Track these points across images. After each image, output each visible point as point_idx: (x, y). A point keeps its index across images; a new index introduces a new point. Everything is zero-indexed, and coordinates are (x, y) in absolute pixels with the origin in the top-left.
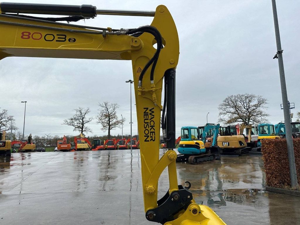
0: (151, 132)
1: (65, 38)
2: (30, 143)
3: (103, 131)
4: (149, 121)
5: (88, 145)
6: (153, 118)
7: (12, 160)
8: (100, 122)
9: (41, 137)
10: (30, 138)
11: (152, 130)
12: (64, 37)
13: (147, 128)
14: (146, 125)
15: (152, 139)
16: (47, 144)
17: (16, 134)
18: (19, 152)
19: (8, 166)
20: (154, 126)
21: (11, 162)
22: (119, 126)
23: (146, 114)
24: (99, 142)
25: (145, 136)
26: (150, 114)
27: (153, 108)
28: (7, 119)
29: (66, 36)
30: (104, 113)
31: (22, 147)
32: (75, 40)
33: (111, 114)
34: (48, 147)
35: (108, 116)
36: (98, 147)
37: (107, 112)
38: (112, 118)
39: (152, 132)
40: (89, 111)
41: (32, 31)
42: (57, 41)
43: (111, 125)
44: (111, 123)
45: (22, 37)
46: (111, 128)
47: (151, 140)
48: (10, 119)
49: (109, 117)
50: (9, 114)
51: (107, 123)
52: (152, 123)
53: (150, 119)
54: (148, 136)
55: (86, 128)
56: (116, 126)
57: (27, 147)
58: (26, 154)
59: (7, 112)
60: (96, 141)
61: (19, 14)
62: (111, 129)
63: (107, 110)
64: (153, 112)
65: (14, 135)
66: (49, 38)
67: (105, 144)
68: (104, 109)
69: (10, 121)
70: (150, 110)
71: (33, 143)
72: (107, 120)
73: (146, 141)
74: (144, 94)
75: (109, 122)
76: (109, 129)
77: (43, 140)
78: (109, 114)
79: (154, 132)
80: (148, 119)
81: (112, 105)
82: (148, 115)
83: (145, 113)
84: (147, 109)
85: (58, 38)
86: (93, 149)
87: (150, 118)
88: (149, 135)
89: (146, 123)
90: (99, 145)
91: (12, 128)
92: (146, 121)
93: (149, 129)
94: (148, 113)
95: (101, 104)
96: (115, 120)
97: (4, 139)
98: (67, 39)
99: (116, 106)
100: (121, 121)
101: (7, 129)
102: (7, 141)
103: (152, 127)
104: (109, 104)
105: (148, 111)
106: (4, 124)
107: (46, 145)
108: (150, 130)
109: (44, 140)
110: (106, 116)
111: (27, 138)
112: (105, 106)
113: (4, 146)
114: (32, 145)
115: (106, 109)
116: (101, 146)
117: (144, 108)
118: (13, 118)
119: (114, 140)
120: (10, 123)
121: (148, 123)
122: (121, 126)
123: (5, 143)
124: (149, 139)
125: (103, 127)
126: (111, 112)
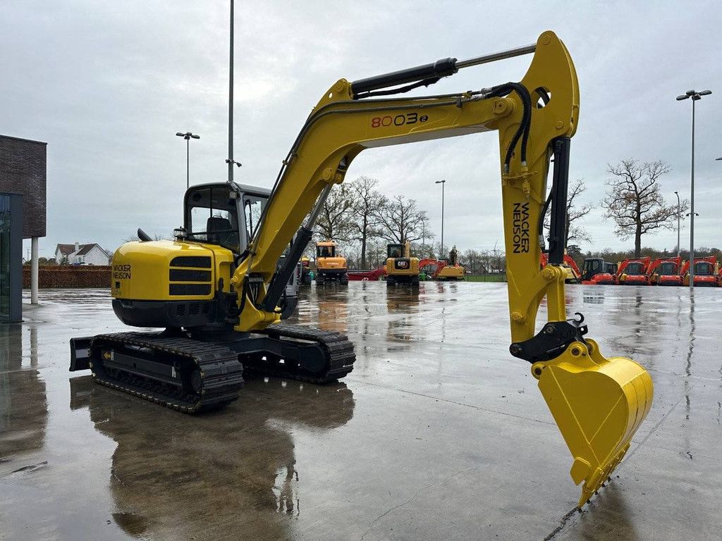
0: (523, 240)
1: (416, 118)
2: (454, 265)
3: (620, 237)
4: (520, 223)
5: (572, 272)
6: (527, 217)
7: (424, 293)
8: (613, 214)
9: (479, 252)
10: (453, 254)
11: (525, 237)
12: (415, 116)
13: (518, 234)
14: (516, 228)
15: (524, 249)
16: (493, 268)
17: (434, 247)
18: (433, 279)
19: (416, 301)
20: (528, 230)
21: (420, 296)
22: (668, 223)
23: (516, 213)
24: (600, 265)
25: (514, 245)
26: (523, 212)
27: (528, 204)
28: (415, 218)
29: (416, 114)
30: (622, 192)
31: (438, 271)
32: (426, 119)
33: (645, 193)
34: (495, 273)
35: (636, 199)
36: (597, 276)
37: (633, 186)
38: (646, 203)
39: (525, 240)
40: (581, 188)
41: (381, 116)
42: (407, 123)
43: (644, 222)
44: (642, 217)
45: (373, 126)
46: (642, 231)
47: (522, 251)
48: (421, 218)
49: (638, 199)
50: (418, 209)
51: (633, 217)
52: (525, 226)
53: (523, 220)
54: (519, 246)
55: (576, 231)
56: (659, 224)
57: (448, 271)
58: (447, 285)
59: (416, 204)
60: (591, 261)
61: (371, 92)
62: (645, 232)
63: (633, 182)
64: (527, 209)
65: (432, 249)
66: (399, 121)
67: (621, 271)
68: (622, 179)
69: (421, 222)
70: (523, 207)
71: (460, 265)
72: (631, 208)
73: (515, 252)
74: (514, 183)
75: (639, 214)
76: (639, 234)
77: (484, 258)
78: (637, 192)
79: (528, 239)
80: (519, 220)
81: (647, 166)
82: (519, 214)
83: (515, 211)
84: (519, 204)
85: (409, 119)
86: (584, 280)
87: (522, 218)
88: (520, 243)
89: (515, 226)
90: (599, 271)
91: (425, 235)
92: (517, 223)
93: (520, 235)
94: (519, 211)
95: (616, 168)
96: (654, 210)
97: (408, 255)
98: (419, 118)
99: (659, 168)
100: (676, 211)
101: (417, 237)
102: (411, 259)
103: (525, 231)
104: (636, 165)
105: (520, 208)
106: (411, 228)
107: (490, 271)
108: (523, 235)
109: (486, 258)
110: (628, 199)
111: (448, 256)
112: (625, 171)
113: (408, 268)
114: (458, 267)
115: (629, 179)
116: (605, 275)
117: (515, 204)
118: (426, 215)
119: (647, 262)
120: (420, 225)
121: (519, 226)
122: (675, 223)
123: (408, 262)
124: (520, 249)
125: (618, 228)
126: (644, 187)
